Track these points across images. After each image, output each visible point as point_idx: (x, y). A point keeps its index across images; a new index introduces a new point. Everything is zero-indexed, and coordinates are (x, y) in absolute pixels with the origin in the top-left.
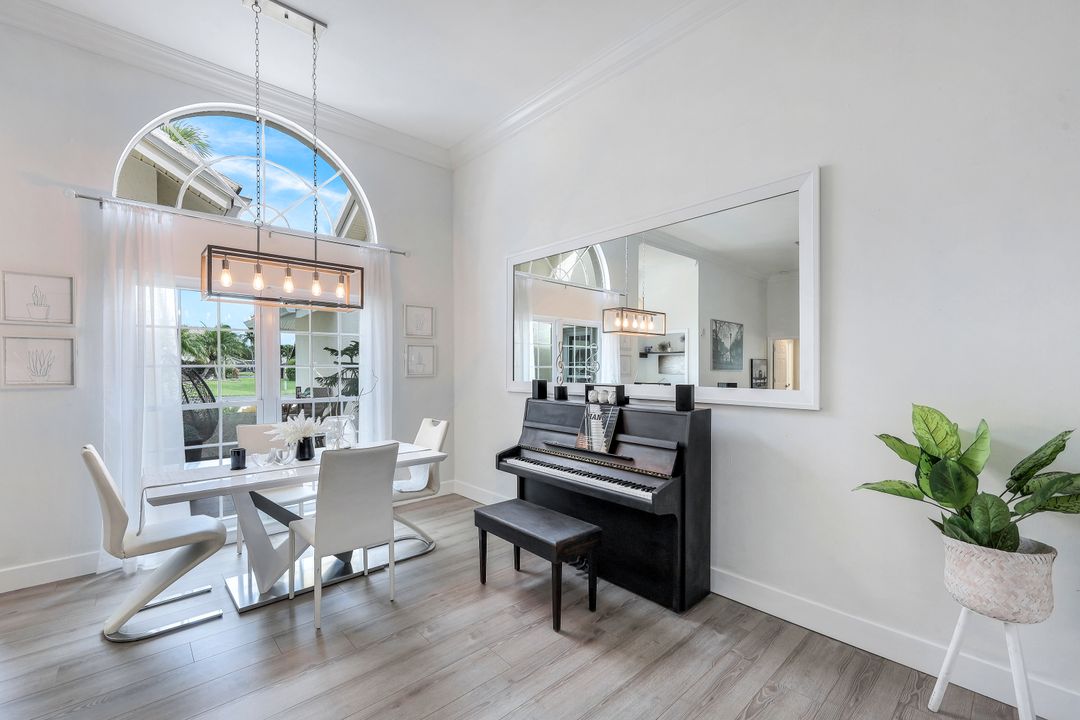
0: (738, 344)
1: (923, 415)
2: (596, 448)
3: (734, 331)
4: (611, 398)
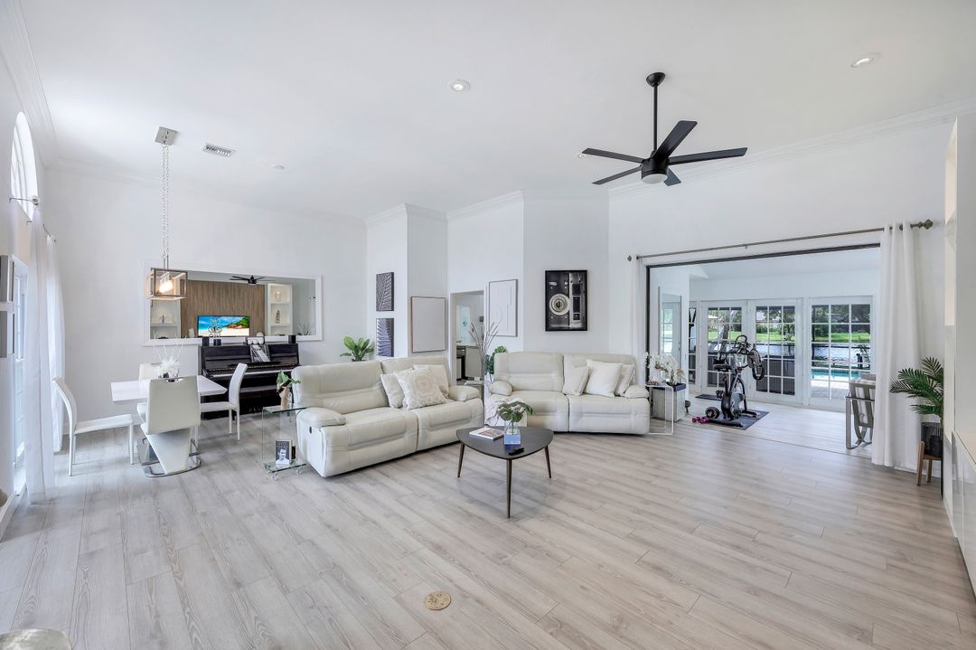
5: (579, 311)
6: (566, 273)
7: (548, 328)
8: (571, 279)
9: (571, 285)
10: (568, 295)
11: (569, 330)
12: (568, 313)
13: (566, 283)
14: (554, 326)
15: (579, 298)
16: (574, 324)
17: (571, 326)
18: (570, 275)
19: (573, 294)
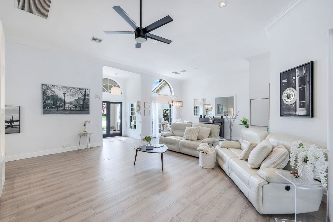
0: (222, 109)
1: (244, 118)
2: (211, 123)
3: (222, 106)
4: (213, 117)
5: (304, 100)
6: (293, 70)
7: (282, 115)
8: (297, 73)
9: (297, 78)
10: (295, 88)
11: (295, 115)
12: (295, 102)
13: (294, 78)
14: (285, 113)
15: (304, 88)
16: (301, 111)
17: (298, 113)
18: (297, 70)
19: (300, 85)
